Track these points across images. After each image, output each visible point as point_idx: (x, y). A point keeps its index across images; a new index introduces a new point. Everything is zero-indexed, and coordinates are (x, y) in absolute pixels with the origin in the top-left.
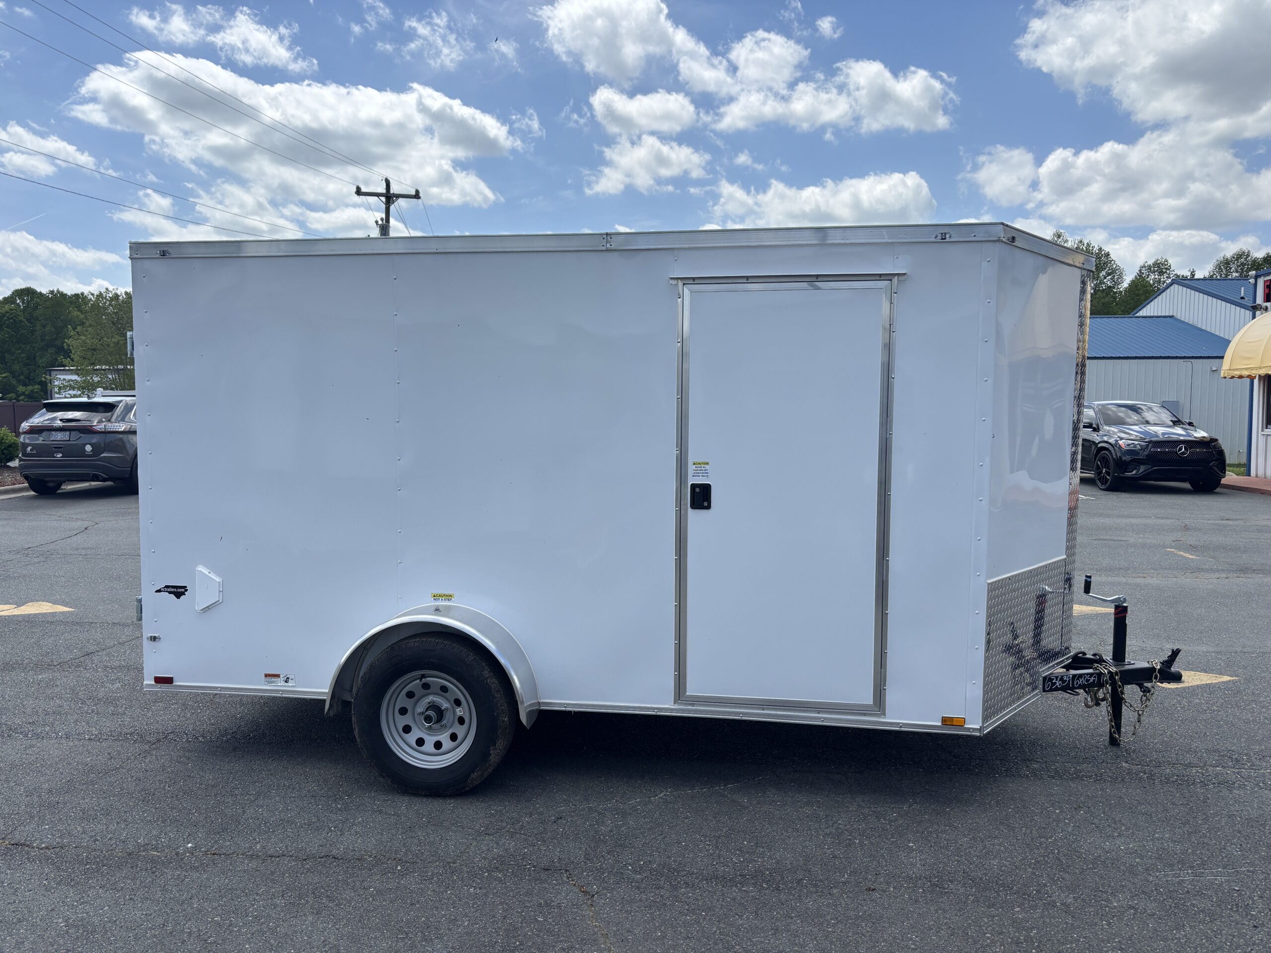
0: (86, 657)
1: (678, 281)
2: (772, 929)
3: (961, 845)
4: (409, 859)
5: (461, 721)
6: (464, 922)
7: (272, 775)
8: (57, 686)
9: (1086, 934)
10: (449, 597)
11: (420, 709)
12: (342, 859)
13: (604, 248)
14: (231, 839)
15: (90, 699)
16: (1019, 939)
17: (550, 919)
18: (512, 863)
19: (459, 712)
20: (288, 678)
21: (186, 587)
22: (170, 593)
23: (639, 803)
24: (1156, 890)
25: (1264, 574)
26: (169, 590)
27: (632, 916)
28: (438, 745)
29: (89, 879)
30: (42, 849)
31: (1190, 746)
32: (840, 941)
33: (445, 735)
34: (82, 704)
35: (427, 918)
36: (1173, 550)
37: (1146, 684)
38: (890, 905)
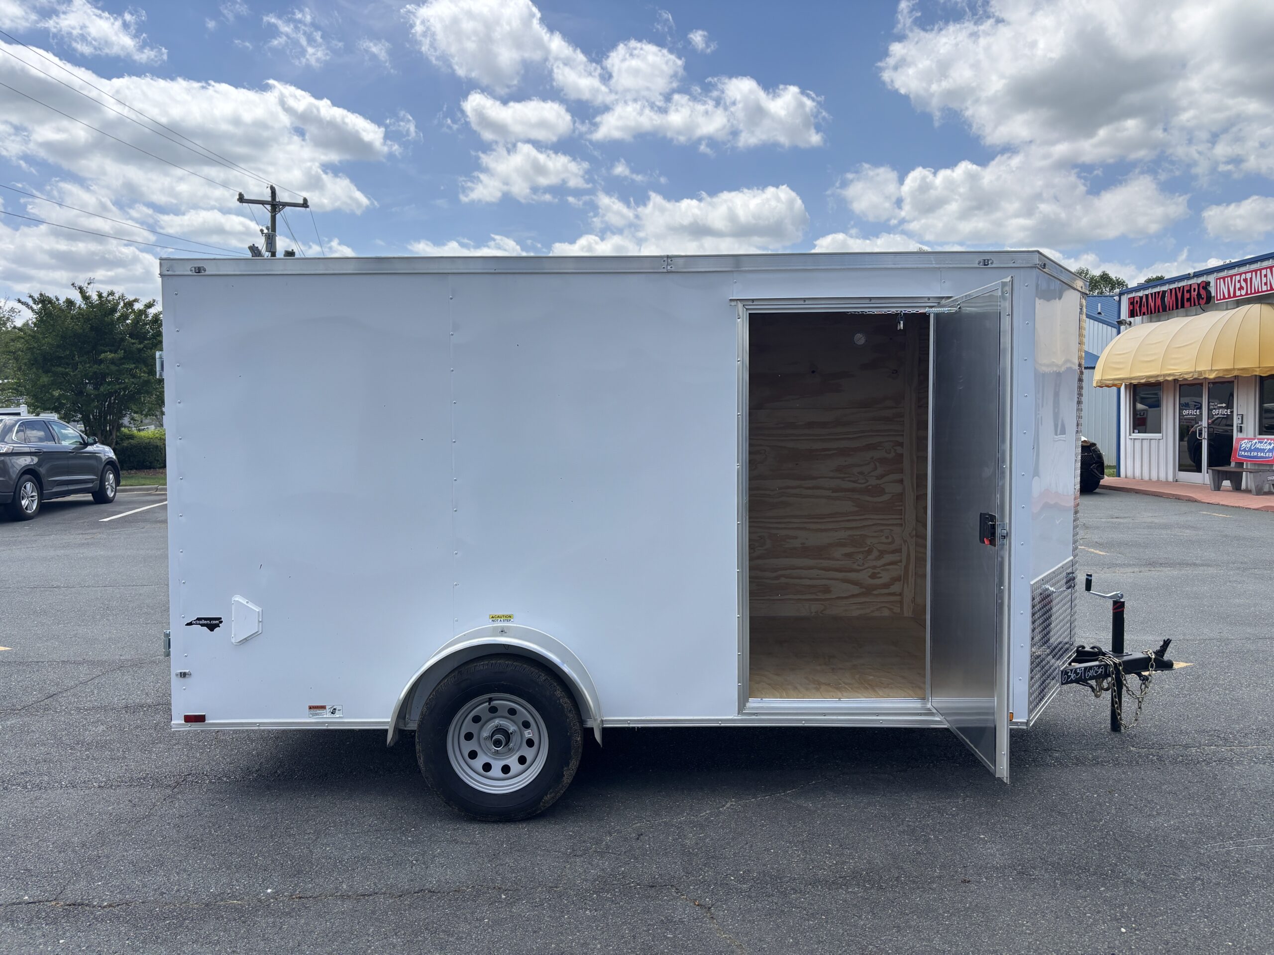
0: (51, 699)
1: (737, 303)
2: (894, 927)
3: (1026, 833)
4: (509, 886)
5: (530, 743)
6: (596, 945)
7: (321, 811)
8: (33, 731)
9: (1171, 906)
10: (508, 618)
11: (486, 733)
12: (439, 892)
13: (665, 270)
14: (312, 880)
15: (79, 744)
16: (1116, 916)
17: (679, 934)
18: (615, 882)
19: (528, 734)
20: (335, 709)
21: (221, 618)
22: (202, 625)
23: (711, 814)
24: (1211, 861)
25: (1171, 567)
26: (201, 622)
27: (757, 925)
28: (506, 769)
29: (176, 934)
30: (105, 907)
31: (1180, 728)
32: (962, 933)
33: (514, 757)
34: (71, 749)
35: (558, 945)
36: (1083, 547)
37: (1144, 673)
38: (990, 895)
